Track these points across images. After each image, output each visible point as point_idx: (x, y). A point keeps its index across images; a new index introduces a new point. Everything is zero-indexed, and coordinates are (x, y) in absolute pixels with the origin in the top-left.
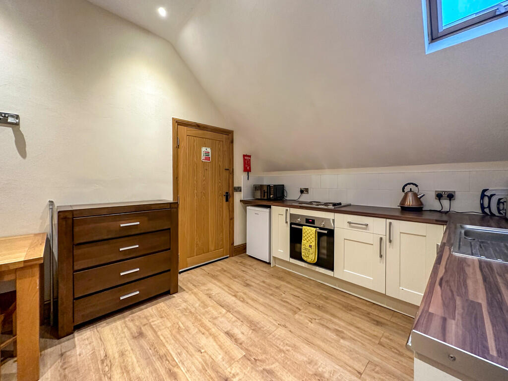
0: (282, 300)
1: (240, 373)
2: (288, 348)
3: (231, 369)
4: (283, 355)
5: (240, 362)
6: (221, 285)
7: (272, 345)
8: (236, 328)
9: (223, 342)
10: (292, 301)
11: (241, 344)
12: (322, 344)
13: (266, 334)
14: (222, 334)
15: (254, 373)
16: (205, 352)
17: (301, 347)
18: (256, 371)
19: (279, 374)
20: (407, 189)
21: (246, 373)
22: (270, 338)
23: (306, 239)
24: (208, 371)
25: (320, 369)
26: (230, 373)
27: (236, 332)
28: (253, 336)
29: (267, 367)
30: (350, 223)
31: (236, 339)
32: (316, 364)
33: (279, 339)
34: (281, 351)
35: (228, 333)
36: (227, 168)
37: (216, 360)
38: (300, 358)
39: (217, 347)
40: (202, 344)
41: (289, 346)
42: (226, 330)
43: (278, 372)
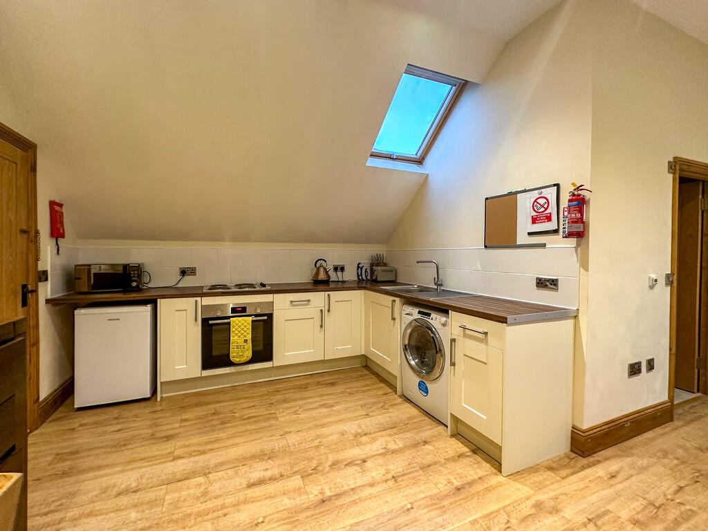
0: (244, 419)
1: (322, 487)
2: (317, 441)
3: (312, 493)
4: (323, 447)
5: (308, 483)
6: (119, 469)
7: (305, 451)
8: (250, 475)
9: (264, 493)
10: (254, 413)
11: (282, 476)
12: (329, 420)
13: (285, 450)
14: (249, 491)
15: (329, 475)
16: (265, 517)
17: (323, 432)
18: (328, 472)
19: (341, 458)
20: (318, 265)
21: (325, 481)
22: (294, 449)
23: (236, 334)
24: (299, 518)
25: (352, 431)
26: (317, 495)
27: (258, 476)
28: (278, 462)
29: (329, 463)
30: (291, 302)
31: (270, 479)
32: (346, 432)
33: (301, 443)
34: (317, 447)
35: (251, 485)
36: (24, 228)
37: (289, 506)
38: (335, 437)
39: (268, 502)
40: (247, 519)
41: (316, 439)
42: (245, 486)
43: (339, 457)
